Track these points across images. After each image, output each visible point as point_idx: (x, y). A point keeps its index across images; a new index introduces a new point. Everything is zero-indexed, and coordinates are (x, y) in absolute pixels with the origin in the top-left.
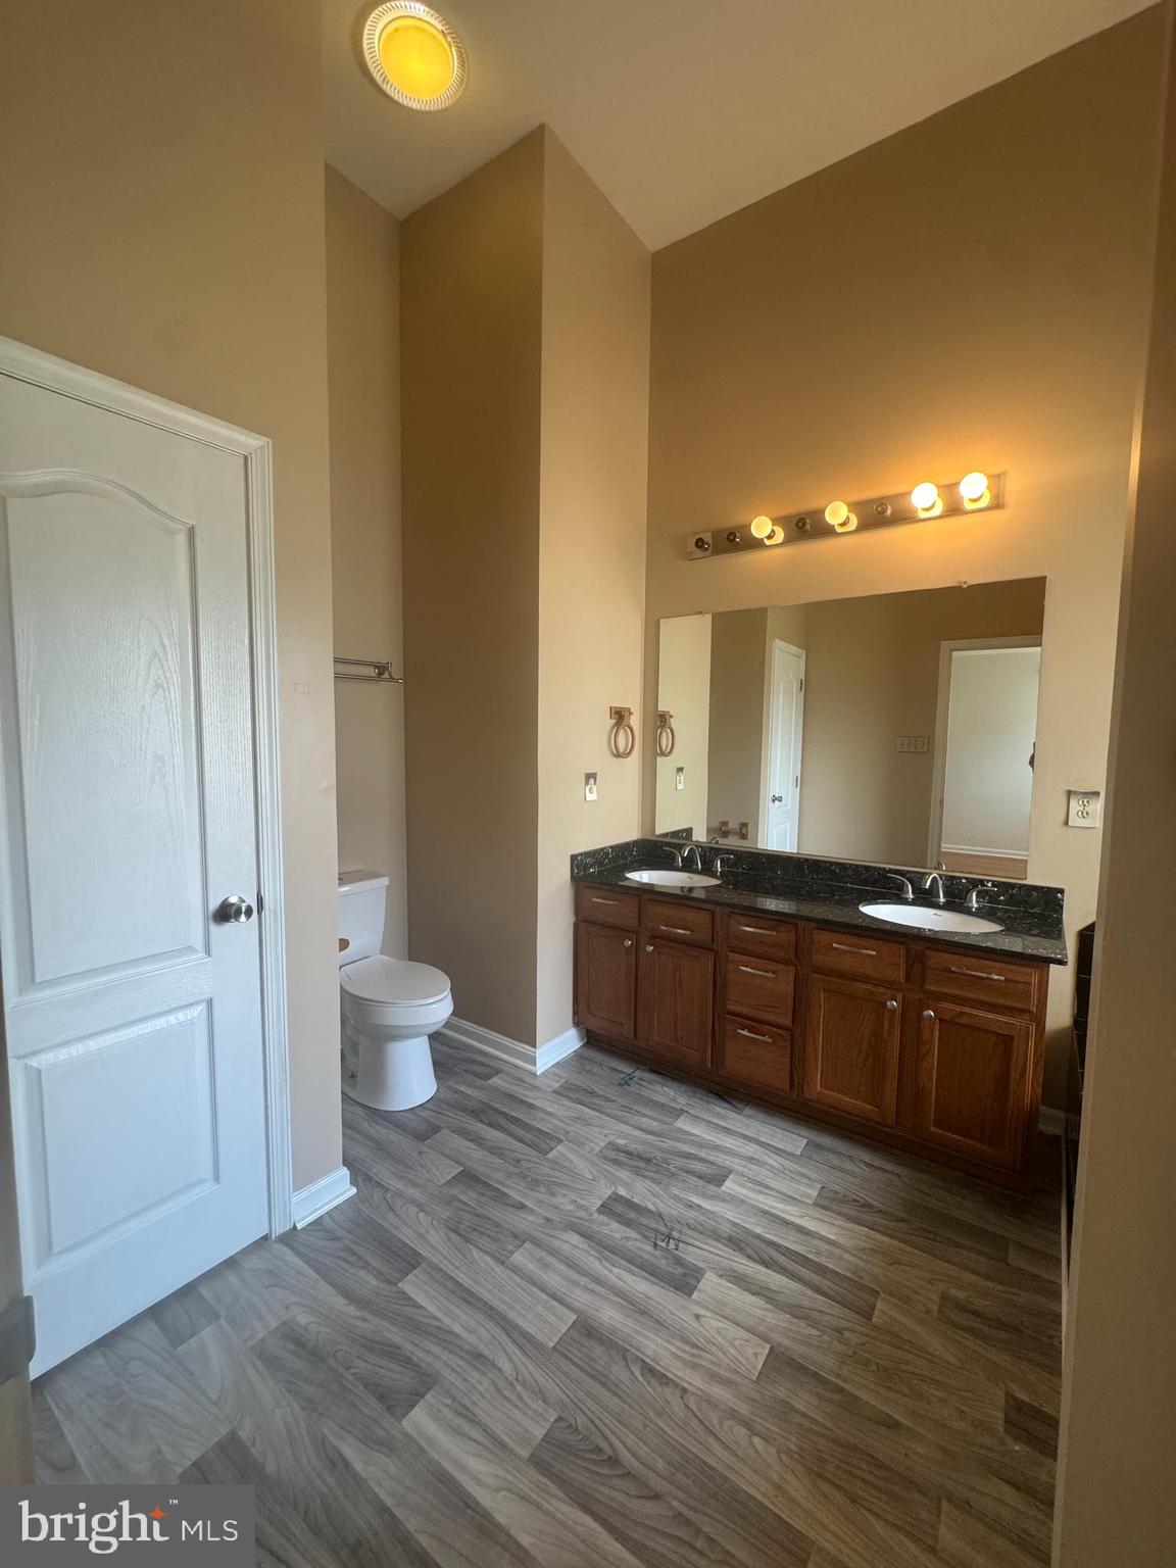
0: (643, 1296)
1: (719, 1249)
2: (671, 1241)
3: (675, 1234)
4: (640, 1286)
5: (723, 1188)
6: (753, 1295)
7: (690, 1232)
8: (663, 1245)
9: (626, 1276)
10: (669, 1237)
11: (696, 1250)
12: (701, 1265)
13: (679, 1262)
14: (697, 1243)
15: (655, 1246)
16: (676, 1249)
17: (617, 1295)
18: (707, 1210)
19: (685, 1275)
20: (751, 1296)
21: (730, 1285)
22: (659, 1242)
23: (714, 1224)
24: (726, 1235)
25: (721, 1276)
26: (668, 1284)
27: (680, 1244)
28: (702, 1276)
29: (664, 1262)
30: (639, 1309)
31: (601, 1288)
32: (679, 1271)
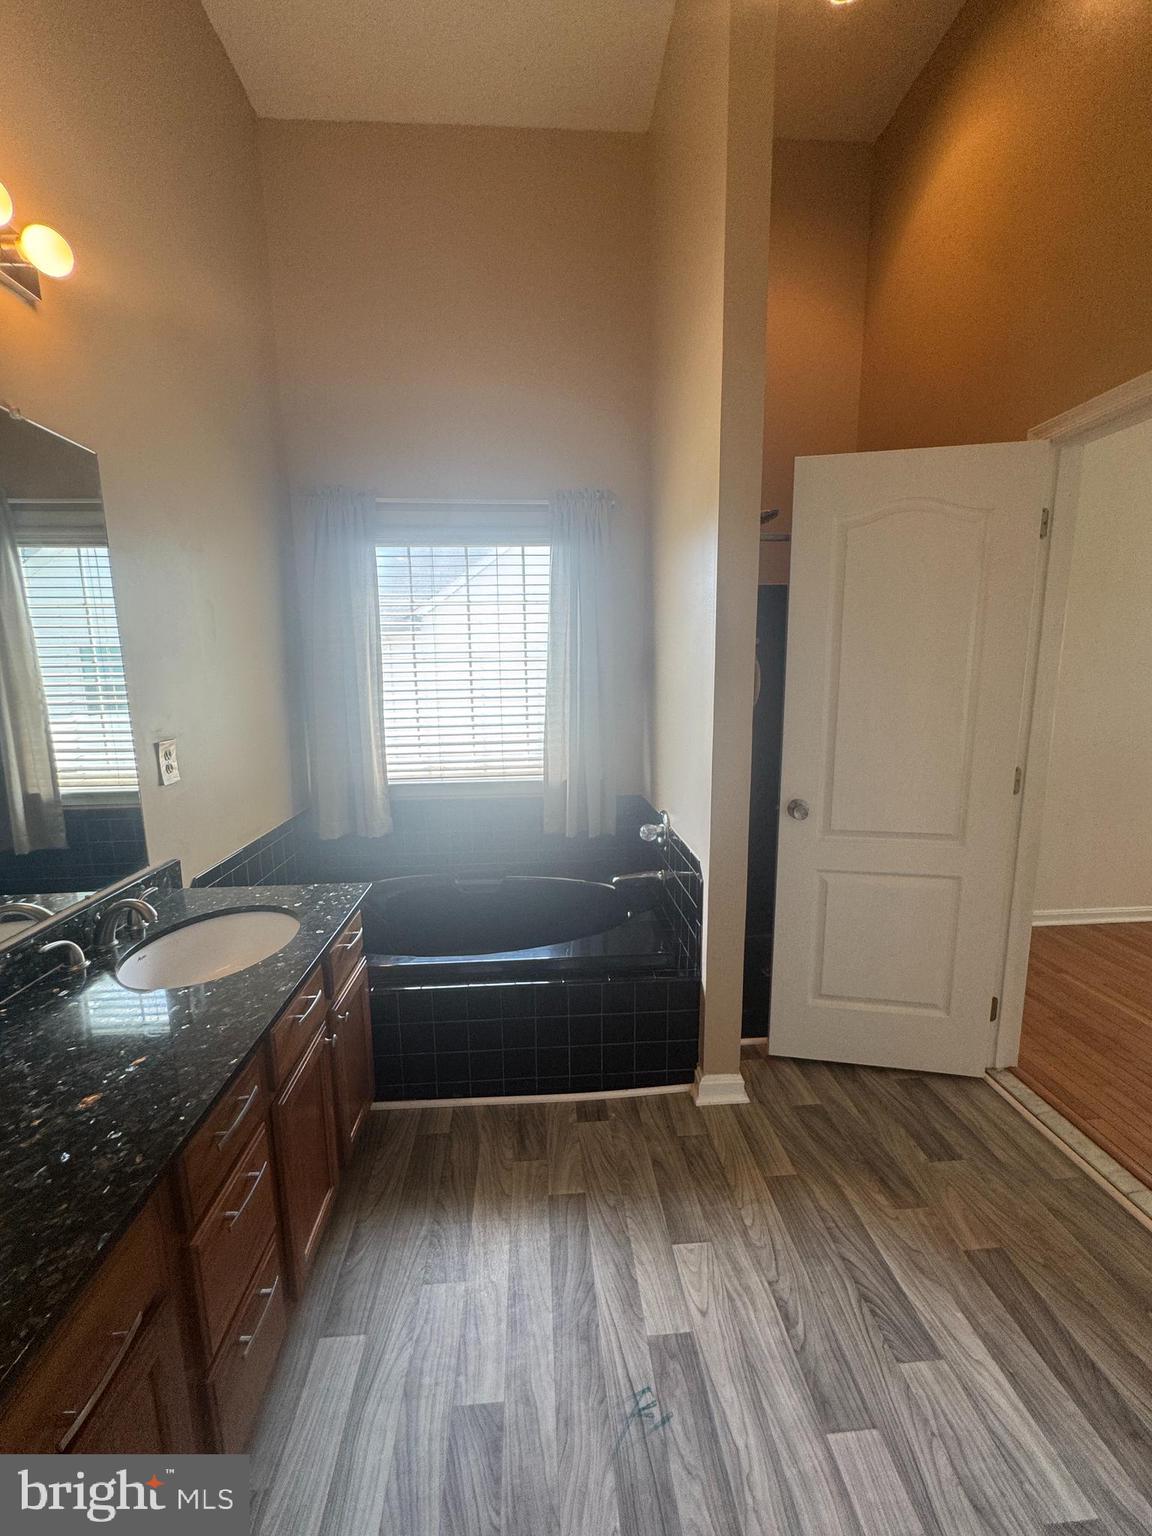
0: (736, 1380)
1: (609, 1342)
2: (642, 1404)
3: (628, 1408)
4: (728, 1394)
5: (501, 1399)
6: (636, 1281)
7: (611, 1393)
8: (655, 1411)
9: (734, 1423)
10: (639, 1413)
11: (631, 1365)
12: (645, 1348)
13: (662, 1374)
14: (620, 1371)
15: (665, 1420)
16: (649, 1389)
17: (764, 1414)
18: (558, 1394)
19: (673, 1357)
20: (639, 1280)
21: (644, 1306)
22: (658, 1418)
23: (575, 1371)
24: (584, 1347)
25: (642, 1320)
26: (698, 1365)
27: (638, 1388)
28: (658, 1337)
29: (678, 1393)
30: (750, 1372)
31: (775, 1436)
32: (674, 1367)
